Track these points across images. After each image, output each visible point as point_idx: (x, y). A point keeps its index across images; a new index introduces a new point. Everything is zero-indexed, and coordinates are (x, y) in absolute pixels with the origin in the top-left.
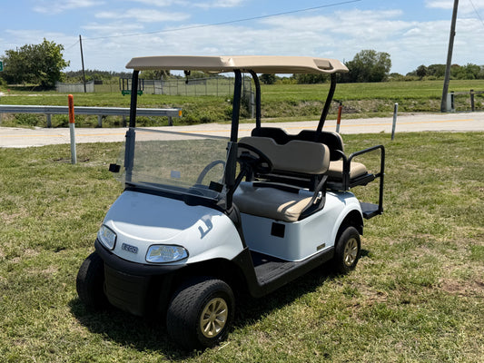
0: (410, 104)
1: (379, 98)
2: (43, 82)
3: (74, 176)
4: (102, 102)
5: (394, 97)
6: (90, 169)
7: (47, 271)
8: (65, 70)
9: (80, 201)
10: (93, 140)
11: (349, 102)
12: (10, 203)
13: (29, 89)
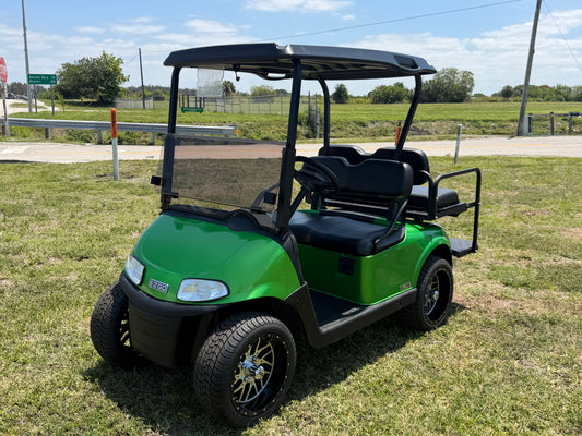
0: (489, 127)
1: (455, 120)
2: (101, 97)
3: (114, 191)
4: (159, 118)
5: (472, 119)
6: (131, 185)
7: (68, 278)
8: (124, 85)
9: (114, 216)
10: (141, 157)
11: (422, 124)
12: (44, 215)
13: (86, 104)
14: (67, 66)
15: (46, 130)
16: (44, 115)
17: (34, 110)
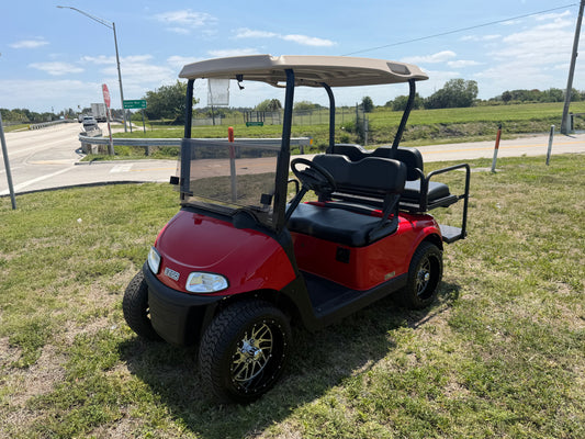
2: (178, 117)
8: (196, 107)
11: (455, 126)
13: (167, 124)
14: (150, 93)
15: (146, 148)
16: (138, 134)
17: (129, 130)
